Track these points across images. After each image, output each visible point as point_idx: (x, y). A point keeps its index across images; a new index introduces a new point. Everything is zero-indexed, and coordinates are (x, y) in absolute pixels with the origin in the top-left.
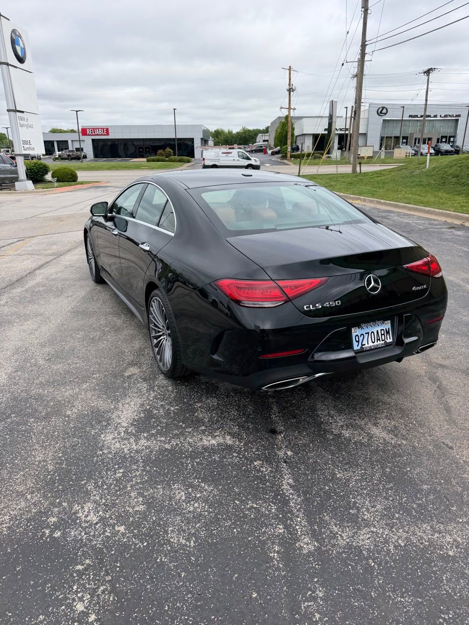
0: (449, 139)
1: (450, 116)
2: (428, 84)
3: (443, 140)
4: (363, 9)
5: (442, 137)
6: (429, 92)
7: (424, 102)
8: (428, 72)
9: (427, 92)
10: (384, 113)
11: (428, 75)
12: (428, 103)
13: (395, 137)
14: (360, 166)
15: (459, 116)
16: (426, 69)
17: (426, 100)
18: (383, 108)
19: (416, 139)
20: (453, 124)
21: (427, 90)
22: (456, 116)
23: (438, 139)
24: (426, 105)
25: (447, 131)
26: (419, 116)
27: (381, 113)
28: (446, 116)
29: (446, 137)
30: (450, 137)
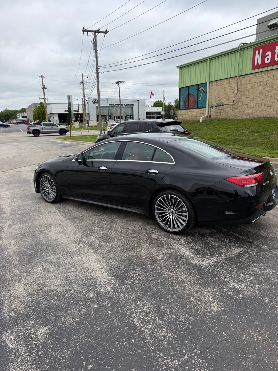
0: (131, 117)
1: (129, 105)
2: (119, 89)
3: (128, 117)
4: (95, 51)
5: (127, 115)
6: (120, 93)
7: (119, 98)
8: (118, 83)
9: (119, 93)
10: (96, 103)
11: (119, 84)
12: (121, 98)
13: (104, 115)
14: (104, 131)
15: (133, 105)
16: (117, 81)
17: (120, 97)
18: (96, 100)
19: (115, 116)
20: (131, 109)
21: (119, 91)
22: (132, 105)
23: (125, 116)
24: (120, 99)
25: (129, 113)
26: (114, 105)
27: (95, 102)
28: (127, 105)
29: (129, 115)
30: (131, 115)
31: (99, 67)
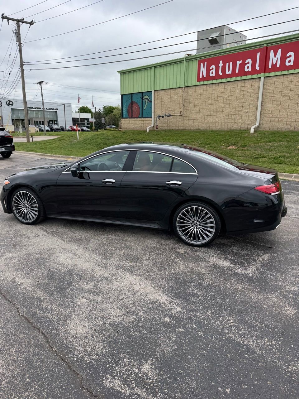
0: (54, 122)
1: (52, 109)
2: (42, 90)
3: (51, 123)
4: (18, 43)
5: (50, 121)
6: (43, 95)
7: (41, 101)
8: (40, 83)
9: (42, 94)
10: (10, 105)
11: (41, 85)
12: (44, 101)
13: (21, 120)
14: (32, 137)
15: (57, 109)
16: (39, 81)
17: (43, 99)
18: (10, 101)
19: (35, 121)
20: (55, 113)
21: (42, 93)
22: (55, 109)
23: (48, 122)
24: (43, 102)
25: (52, 117)
26: (34, 108)
27: (9, 104)
28: (49, 109)
29: (52, 121)
30: (55, 121)
31: (24, 64)
